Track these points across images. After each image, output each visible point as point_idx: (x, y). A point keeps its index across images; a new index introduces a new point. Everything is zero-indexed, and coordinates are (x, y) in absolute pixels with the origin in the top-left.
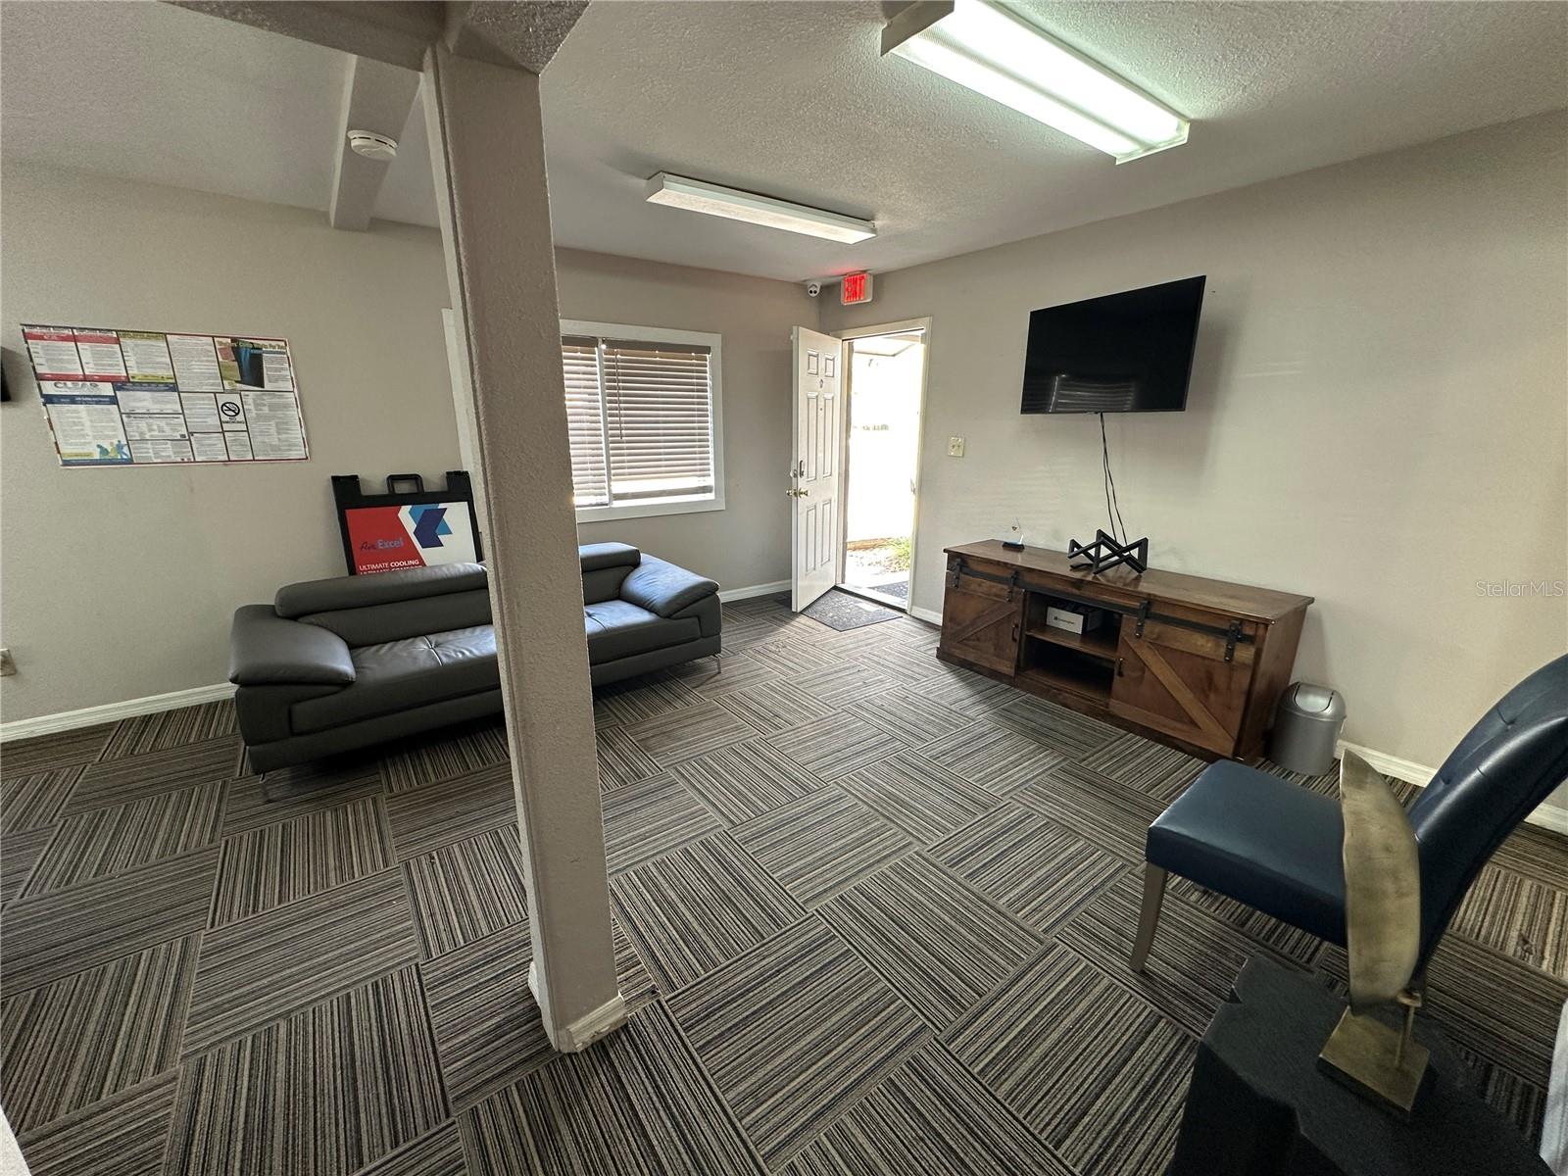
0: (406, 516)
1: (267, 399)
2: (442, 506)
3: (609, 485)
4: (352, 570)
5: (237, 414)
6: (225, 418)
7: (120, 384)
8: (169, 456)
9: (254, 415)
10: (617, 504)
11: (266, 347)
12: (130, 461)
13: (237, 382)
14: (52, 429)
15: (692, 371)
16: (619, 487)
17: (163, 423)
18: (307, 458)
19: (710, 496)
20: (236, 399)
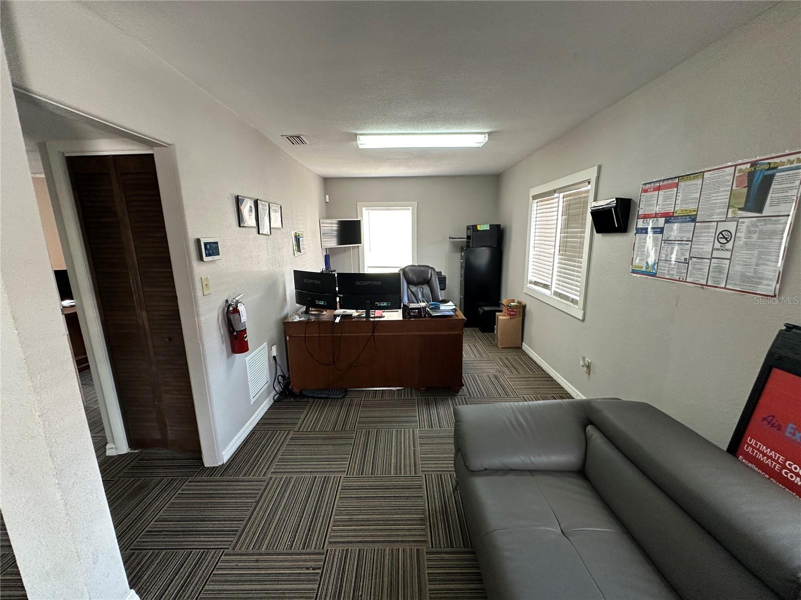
1: (761, 226)
5: (728, 242)
6: (717, 245)
7: (670, 217)
8: (673, 275)
9: (741, 243)
11: (783, 163)
12: (654, 275)
13: (740, 209)
14: (633, 250)
17: (679, 247)
18: (775, 296)
20: (732, 227)
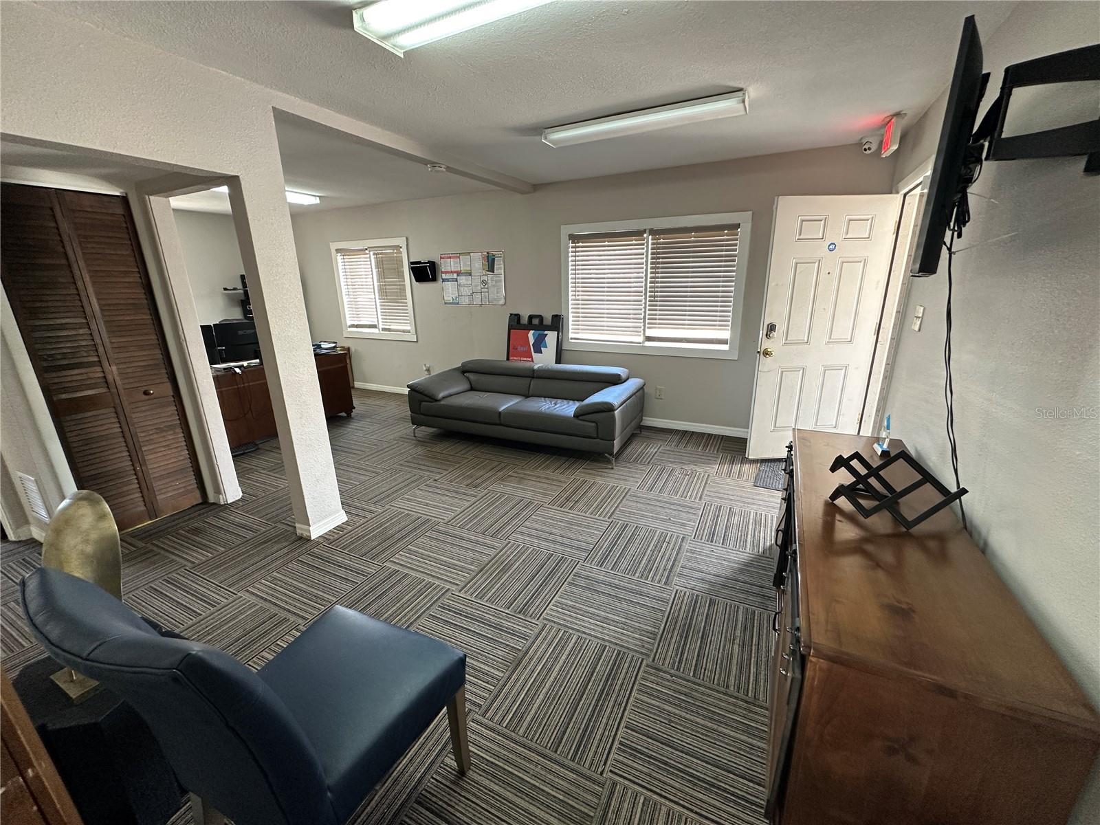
0: (531, 335)
1: (495, 278)
2: (546, 332)
3: (644, 330)
4: (508, 359)
5: (486, 284)
6: (482, 286)
7: (459, 273)
8: (467, 302)
9: (490, 285)
10: (648, 344)
11: (496, 255)
12: (458, 304)
13: (487, 271)
14: (443, 292)
15: (722, 246)
16: (650, 333)
17: (466, 288)
18: (505, 303)
19: (725, 347)
20: (486, 278)
